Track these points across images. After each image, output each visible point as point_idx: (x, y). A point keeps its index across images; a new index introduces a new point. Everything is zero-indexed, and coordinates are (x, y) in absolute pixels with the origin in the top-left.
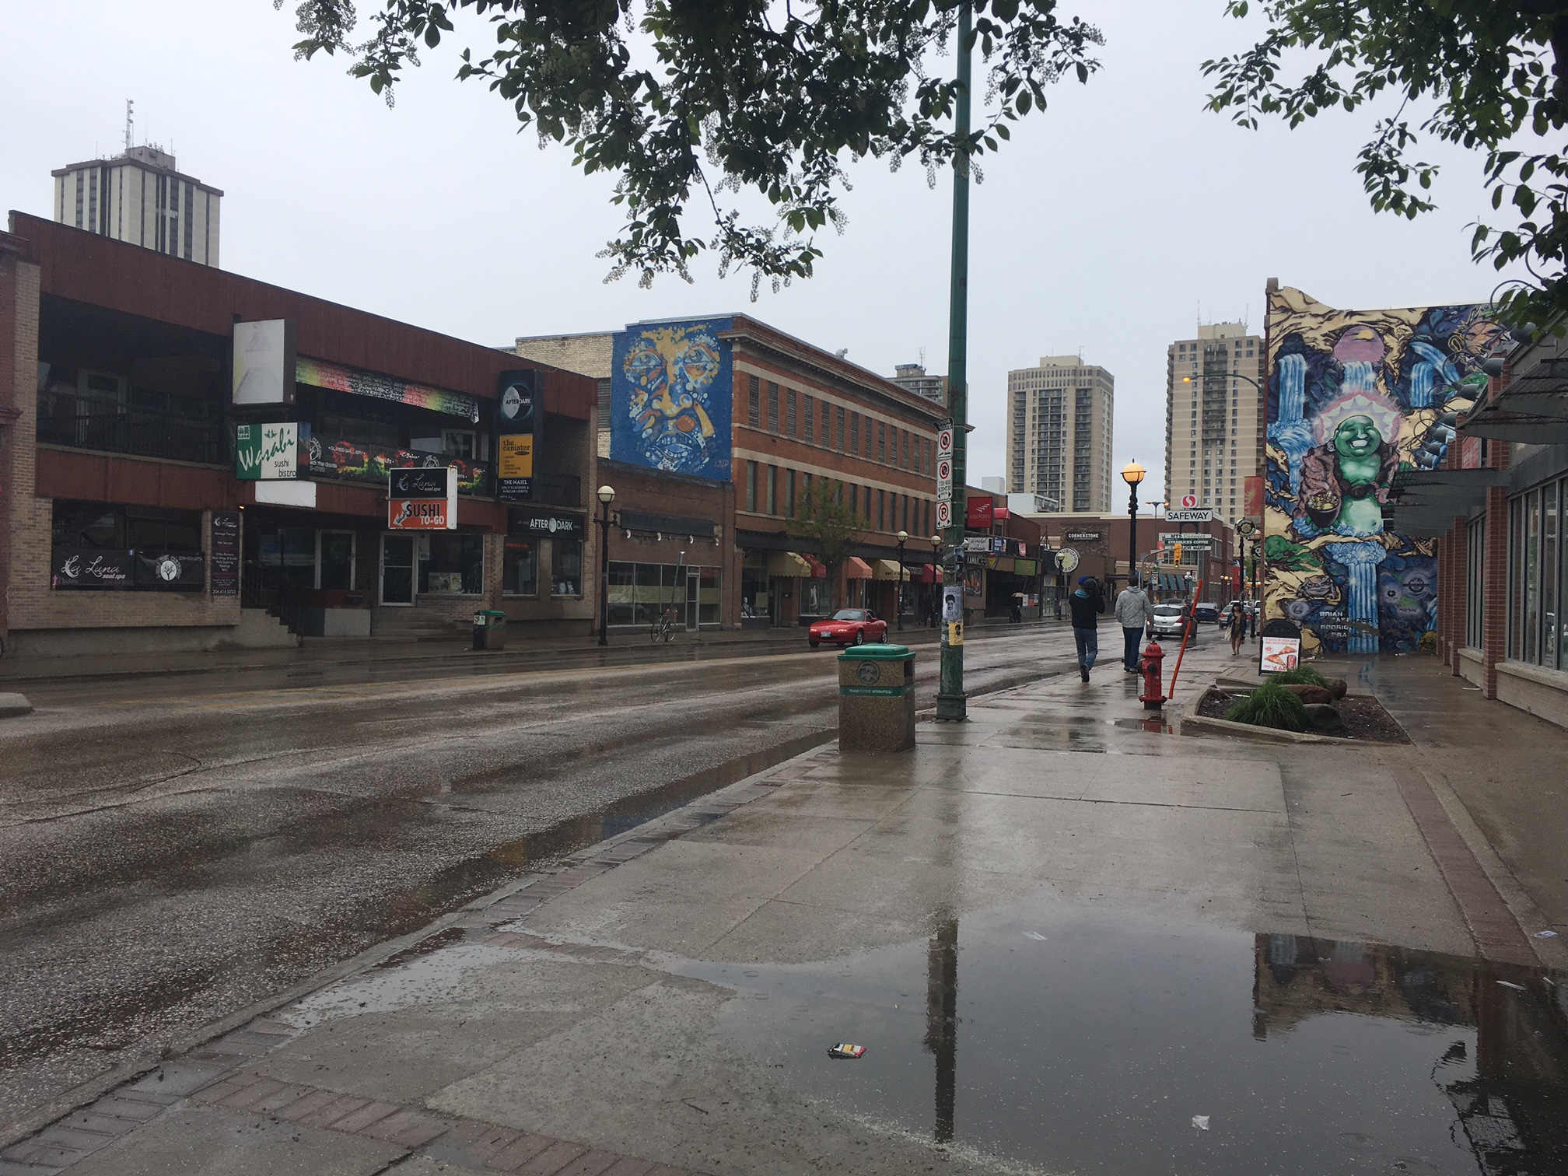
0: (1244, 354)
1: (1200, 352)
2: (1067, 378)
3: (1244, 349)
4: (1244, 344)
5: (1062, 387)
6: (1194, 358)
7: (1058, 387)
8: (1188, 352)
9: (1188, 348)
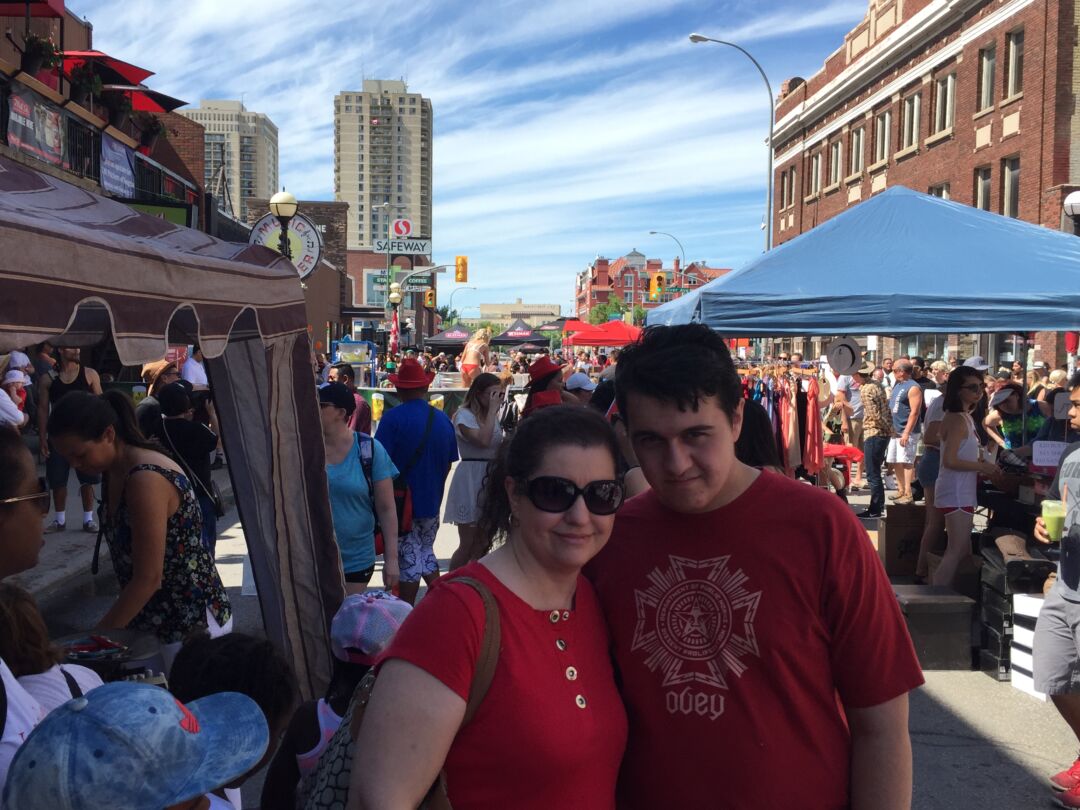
0: (407, 111)
1: (366, 105)
2: (229, 123)
3: (407, 106)
4: (407, 100)
5: (225, 132)
6: (360, 109)
7: (221, 132)
8: (354, 104)
9: (354, 99)
